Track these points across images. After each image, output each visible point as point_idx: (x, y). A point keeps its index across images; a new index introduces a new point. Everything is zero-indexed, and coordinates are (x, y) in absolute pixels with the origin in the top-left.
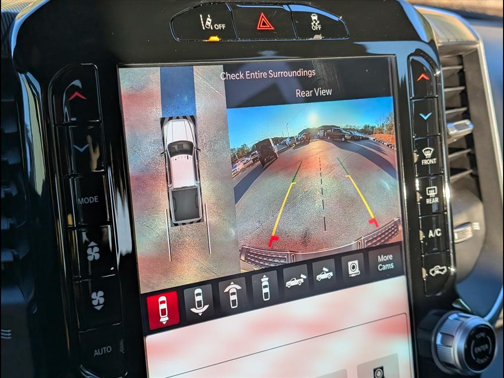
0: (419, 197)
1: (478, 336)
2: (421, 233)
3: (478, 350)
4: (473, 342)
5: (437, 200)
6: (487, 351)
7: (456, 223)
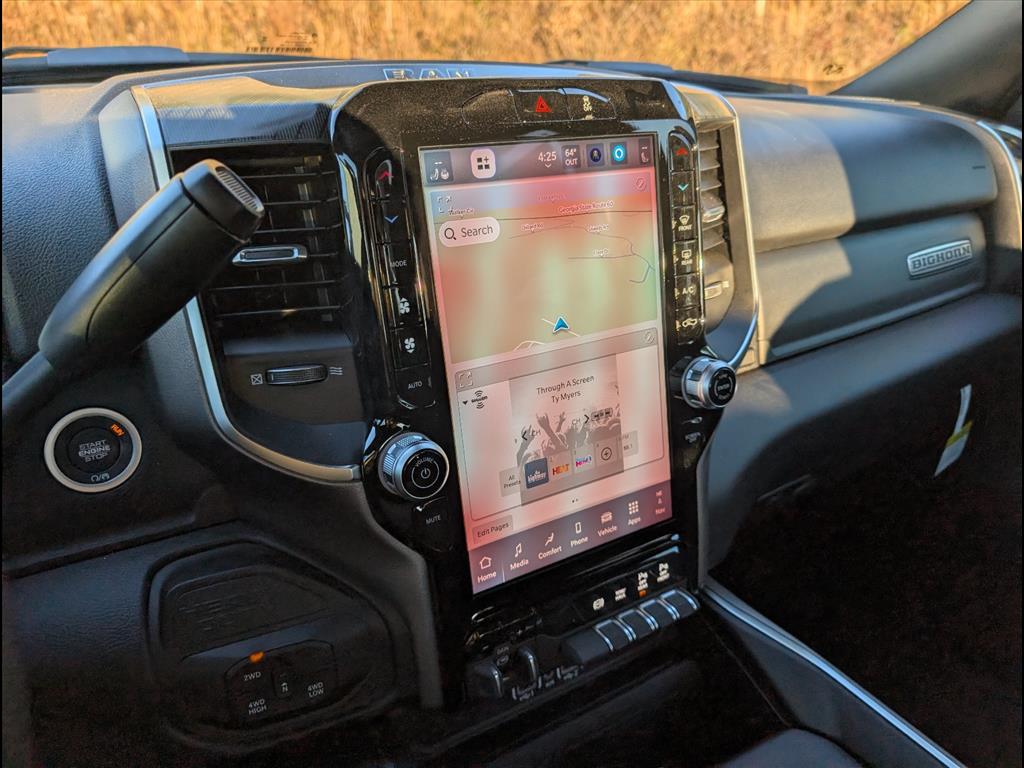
0: (676, 259)
1: (720, 377)
2: (676, 290)
3: (721, 388)
4: (717, 382)
5: (691, 262)
6: (729, 388)
7: (706, 283)
